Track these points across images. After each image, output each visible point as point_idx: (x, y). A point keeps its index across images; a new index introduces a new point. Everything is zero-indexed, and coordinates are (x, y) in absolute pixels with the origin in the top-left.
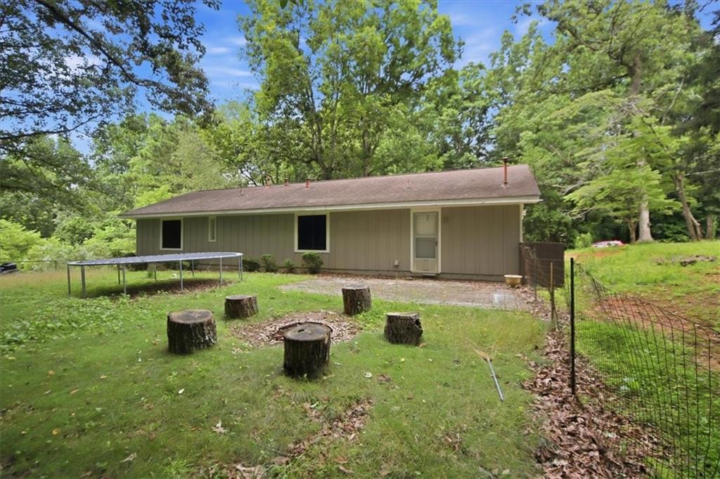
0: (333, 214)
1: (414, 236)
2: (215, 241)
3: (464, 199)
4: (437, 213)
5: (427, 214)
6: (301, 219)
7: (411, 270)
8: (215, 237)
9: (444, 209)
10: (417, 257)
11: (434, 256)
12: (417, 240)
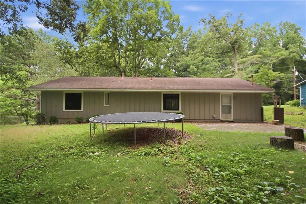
0: (182, 93)
1: (221, 104)
2: (109, 105)
3: (241, 90)
4: (231, 95)
5: (226, 96)
6: (165, 95)
7: (221, 119)
8: (109, 104)
9: (234, 94)
10: (223, 113)
11: (230, 113)
12: (223, 106)
